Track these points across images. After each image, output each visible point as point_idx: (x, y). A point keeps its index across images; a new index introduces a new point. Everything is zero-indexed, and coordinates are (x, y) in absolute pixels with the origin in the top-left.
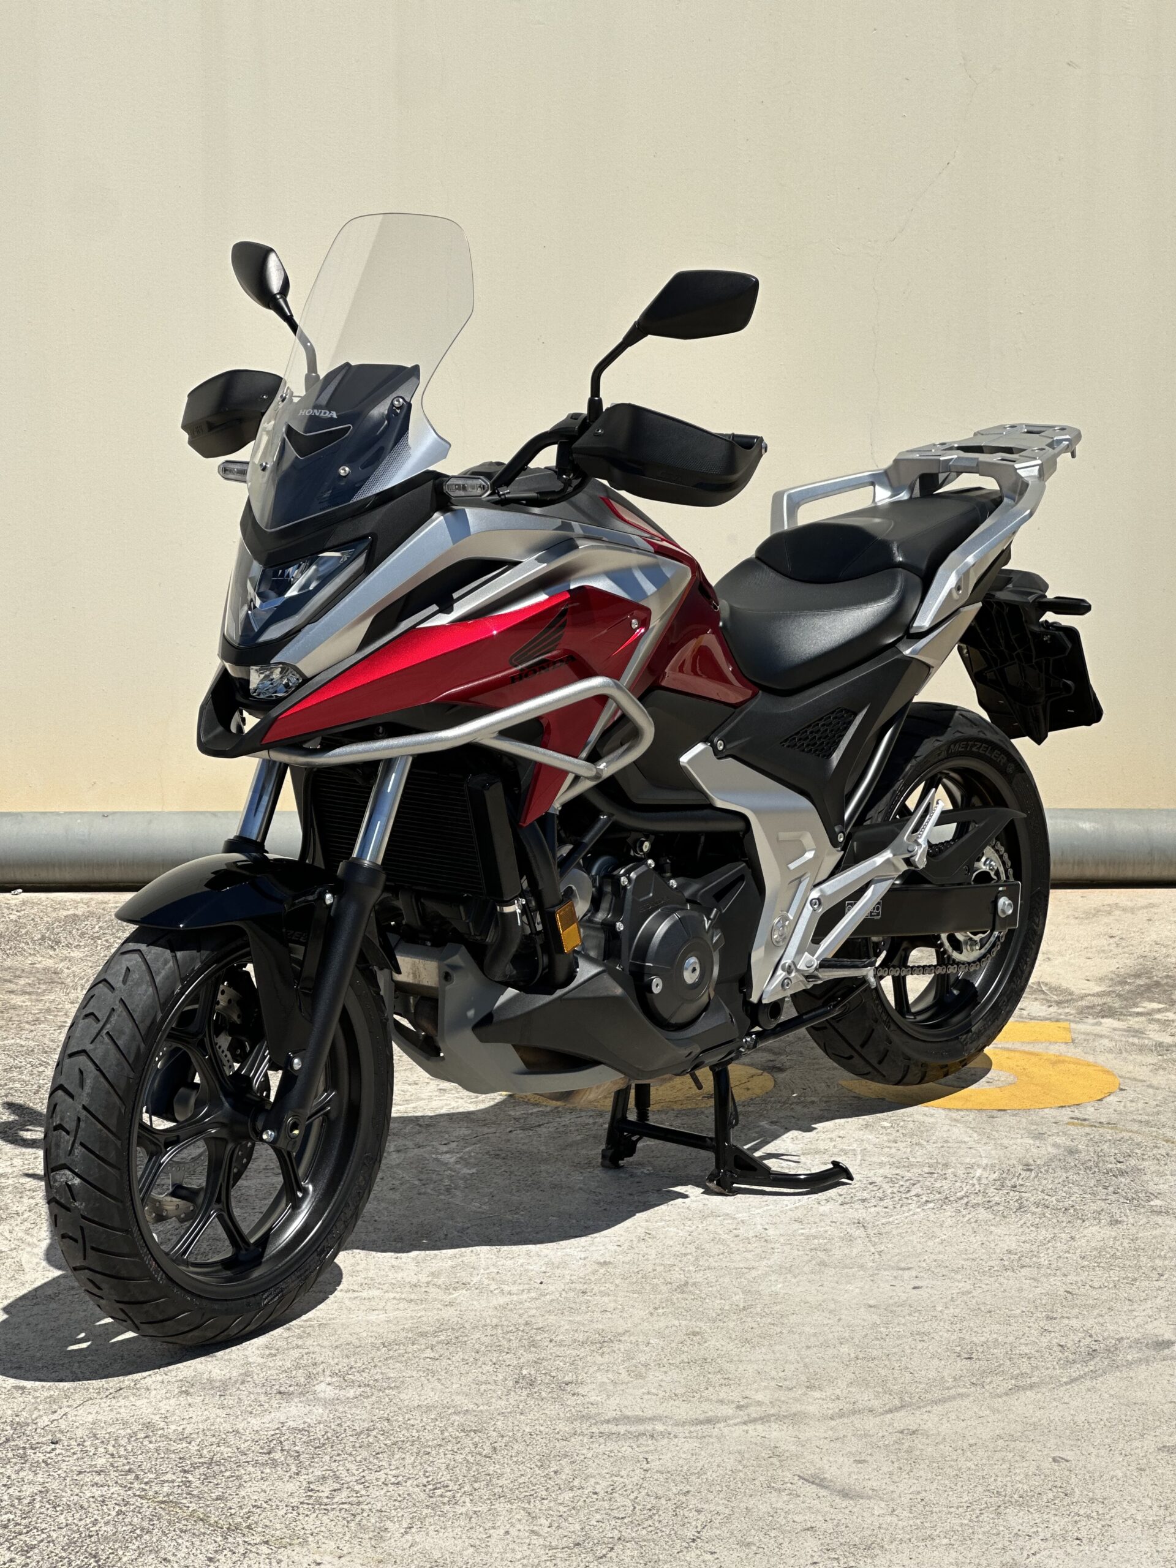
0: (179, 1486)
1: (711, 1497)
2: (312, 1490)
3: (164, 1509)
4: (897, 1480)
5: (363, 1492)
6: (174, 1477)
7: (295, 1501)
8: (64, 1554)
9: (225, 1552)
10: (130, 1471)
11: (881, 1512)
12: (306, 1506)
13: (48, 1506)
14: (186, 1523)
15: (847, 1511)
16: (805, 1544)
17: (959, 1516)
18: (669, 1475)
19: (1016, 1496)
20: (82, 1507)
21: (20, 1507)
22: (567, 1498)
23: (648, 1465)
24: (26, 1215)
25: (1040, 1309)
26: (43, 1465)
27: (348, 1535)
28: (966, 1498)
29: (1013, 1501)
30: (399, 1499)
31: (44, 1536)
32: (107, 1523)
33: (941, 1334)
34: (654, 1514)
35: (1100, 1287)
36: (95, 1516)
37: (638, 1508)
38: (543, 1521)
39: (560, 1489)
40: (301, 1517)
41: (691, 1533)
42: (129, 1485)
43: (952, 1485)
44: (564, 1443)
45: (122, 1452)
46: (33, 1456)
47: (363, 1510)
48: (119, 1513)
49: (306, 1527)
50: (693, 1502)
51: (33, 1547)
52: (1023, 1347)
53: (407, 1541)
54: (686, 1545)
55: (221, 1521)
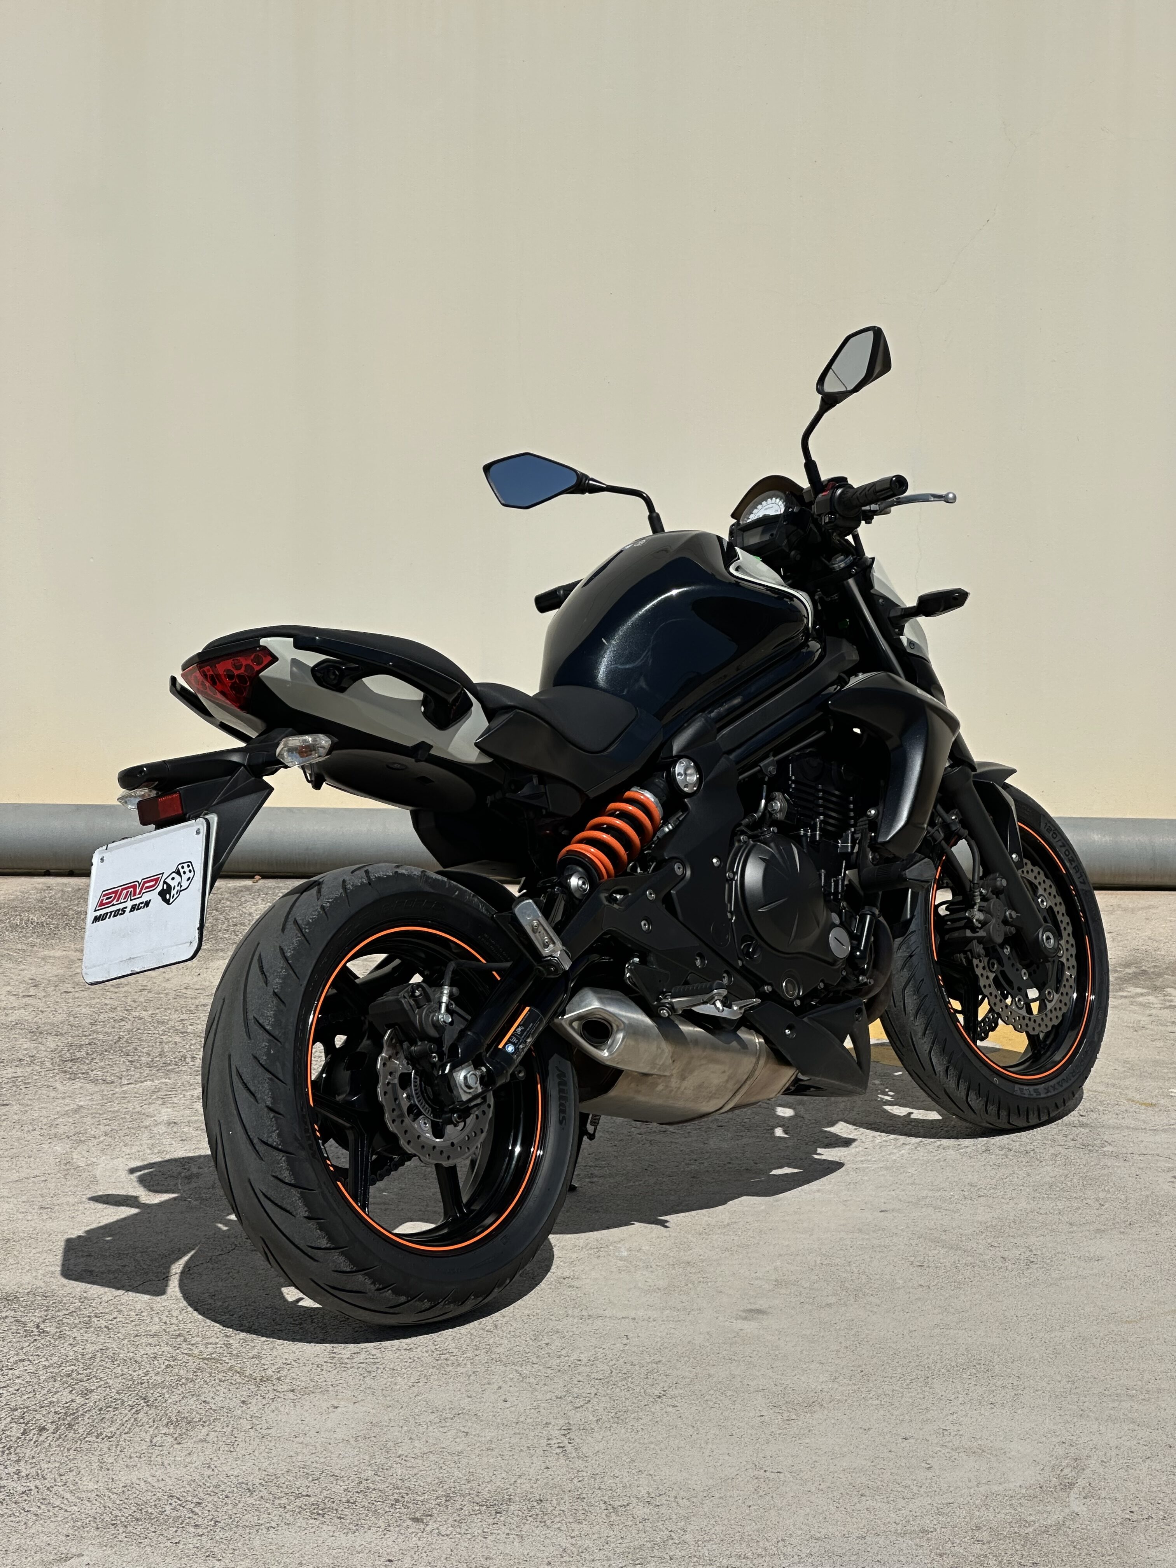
0: (221, 1347)
1: (678, 1365)
2: (335, 1353)
3: (207, 1364)
4: (843, 1356)
5: (379, 1355)
6: (217, 1340)
7: (319, 1360)
8: (117, 1396)
9: (257, 1397)
10: (179, 1335)
11: (824, 1379)
12: (329, 1365)
13: (107, 1360)
14: (225, 1375)
15: (795, 1378)
16: (755, 1402)
17: (891, 1384)
18: (644, 1348)
19: (943, 1370)
20: (136, 1361)
21: (83, 1361)
22: (554, 1363)
23: (628, 1341)
24: (101, 1139)
25: (989, 1229)
26: (105, 1329)
27: (364, 1386)
28: (899, 1370)
29: (941, 1373)
30: (410, 1361)
31: (103, 1383)
32: (156, 1374)
33: (899, 1247)
34: (628, 1377)
35: (1046, 1214)
36: (147, 1369)
37: (614, 1371)
38: (532, 1380)
39: (549, 1356)
40: (324, 1373)
41: (657, 1393)
42: (178, 1346)
43: (890, 1361)
44: (557, 1323)
45: (174, 1321)
46: (97, 1322)
47: (378, 1368)
48: (167, 1367)
49: (328, 1380)
50: (662, 1369)
51: (92, 1391)
52: (969, 1258)
53: (414, 1392)
54: (653, 1400)
55: (255, 1374)
